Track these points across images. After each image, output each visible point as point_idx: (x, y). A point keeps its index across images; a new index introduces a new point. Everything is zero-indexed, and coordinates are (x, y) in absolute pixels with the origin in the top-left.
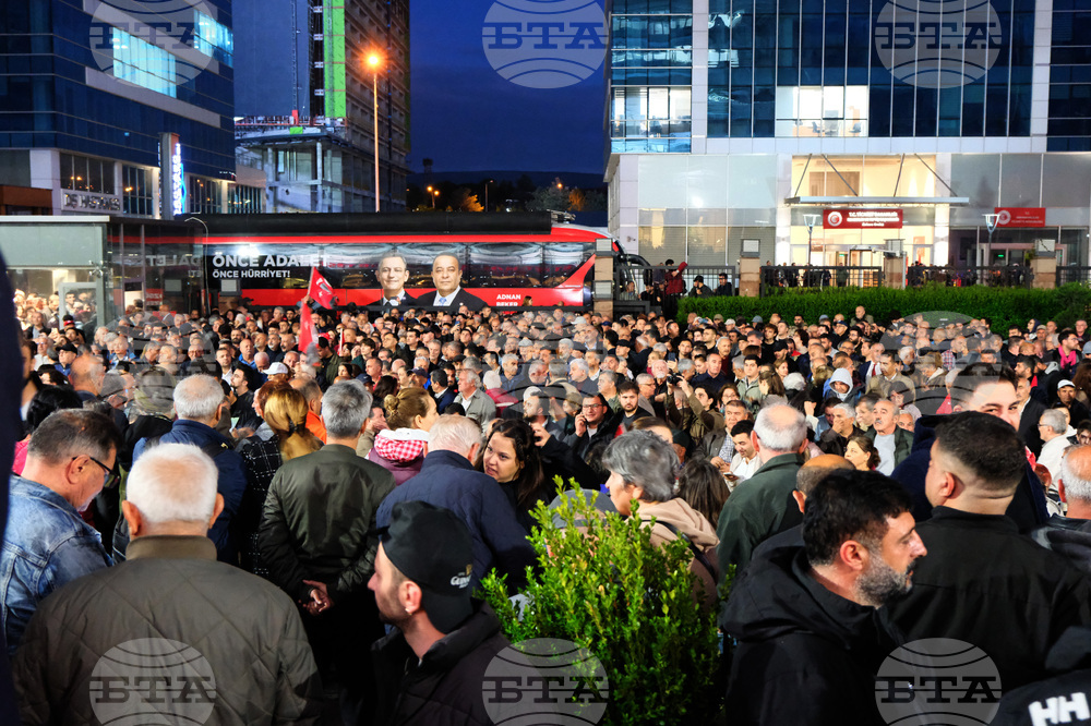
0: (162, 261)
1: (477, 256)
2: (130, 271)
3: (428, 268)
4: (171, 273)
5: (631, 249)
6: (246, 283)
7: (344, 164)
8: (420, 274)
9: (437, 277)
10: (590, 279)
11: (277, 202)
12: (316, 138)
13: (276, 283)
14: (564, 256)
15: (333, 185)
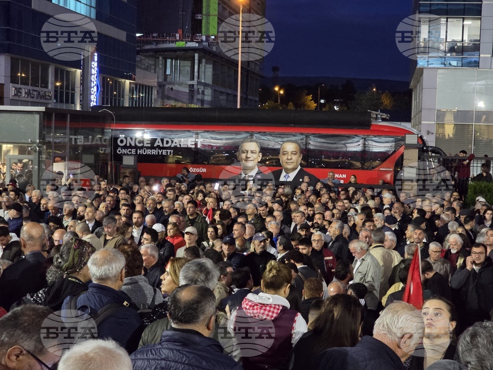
0: (81, 140)
1: (314, 143)
2: (58, 146)
3: (276, 152)
4: (87, 149)
5: (431, 142)
6: (141, 159)
7: (214, 69)
8: (270, 157)
9: (283, 159)
10: (399, 164)
11: (164, 96)
12: (194, 50)
13: (162, 159)
14: (379, 146)
15: (205, 85)
